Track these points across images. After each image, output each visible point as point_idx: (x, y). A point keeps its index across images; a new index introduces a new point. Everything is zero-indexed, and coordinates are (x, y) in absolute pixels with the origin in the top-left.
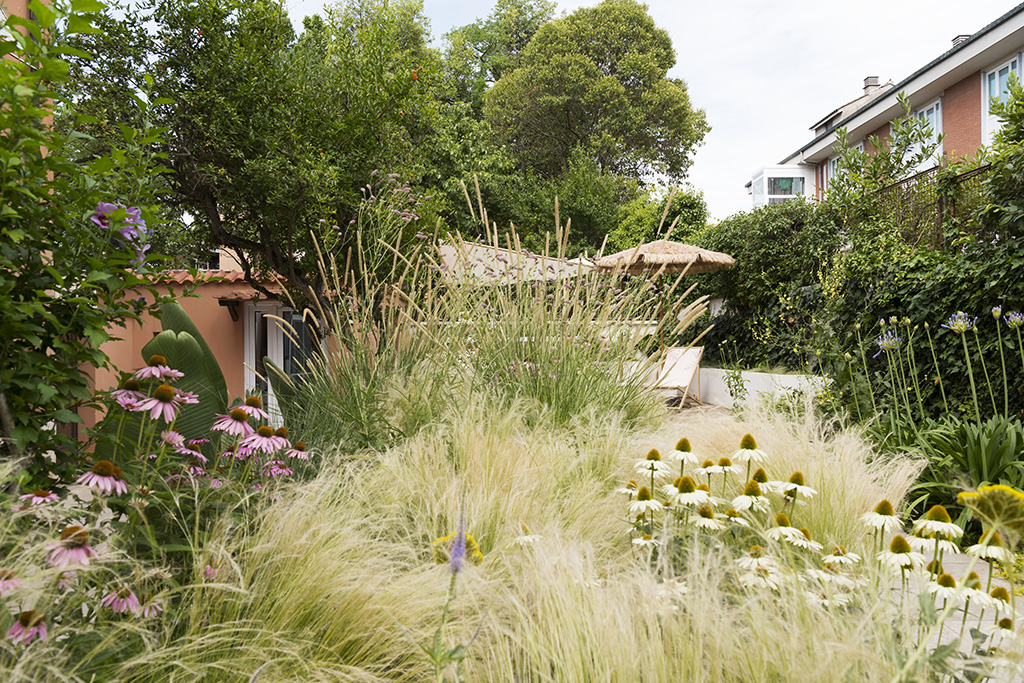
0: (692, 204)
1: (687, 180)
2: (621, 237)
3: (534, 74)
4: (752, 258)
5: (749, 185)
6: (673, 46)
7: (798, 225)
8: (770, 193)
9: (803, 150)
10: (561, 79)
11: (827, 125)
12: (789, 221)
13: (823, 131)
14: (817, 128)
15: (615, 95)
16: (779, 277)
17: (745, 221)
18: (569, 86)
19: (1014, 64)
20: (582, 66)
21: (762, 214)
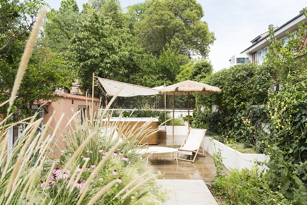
0: (207, 65)
1: (208, 57)
2: (180, 78)
3: (151, 18)
4: (228, 90)
5: (230, 60)
6: (203, 10)
7: (251, 75)
8: (237, 63)
9: (248, 49)
10: (161, 20)
11: (256, 41)
12: (246, 73)
13: (255, 43)
14: (253, 42)
15: (180, 25)
16: (241, 99)
17: (226, 72)
18: (164, 22)
20: (169, 15)
21: (233, 69)
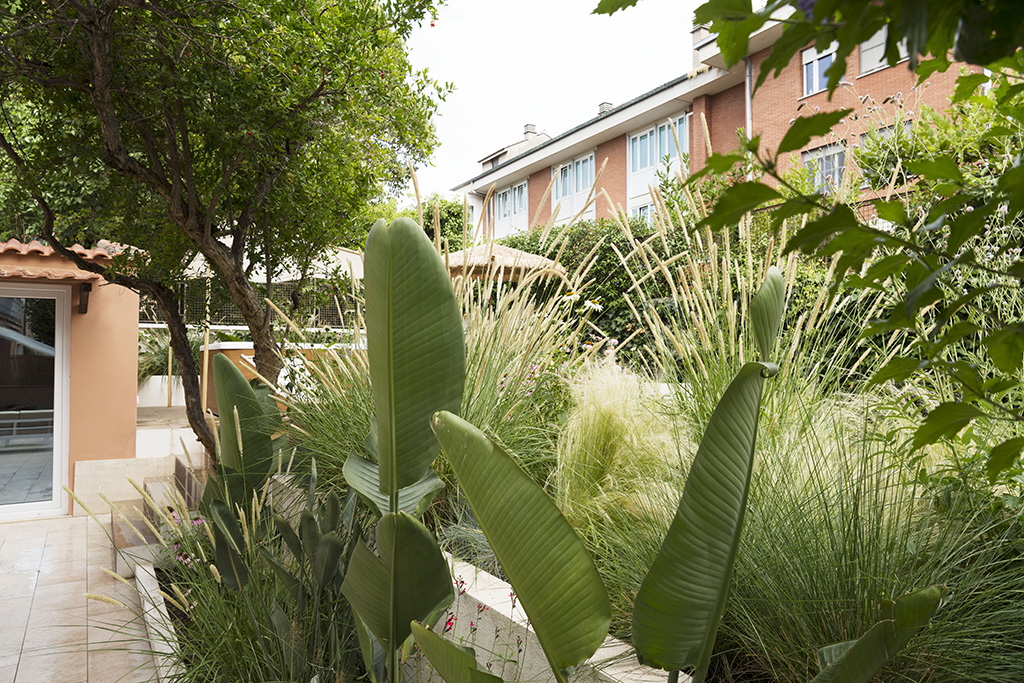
9: (474, 181)
11: (493, 162)
13: (489, 167)
14: (484, 162)
19: (651, 133)
